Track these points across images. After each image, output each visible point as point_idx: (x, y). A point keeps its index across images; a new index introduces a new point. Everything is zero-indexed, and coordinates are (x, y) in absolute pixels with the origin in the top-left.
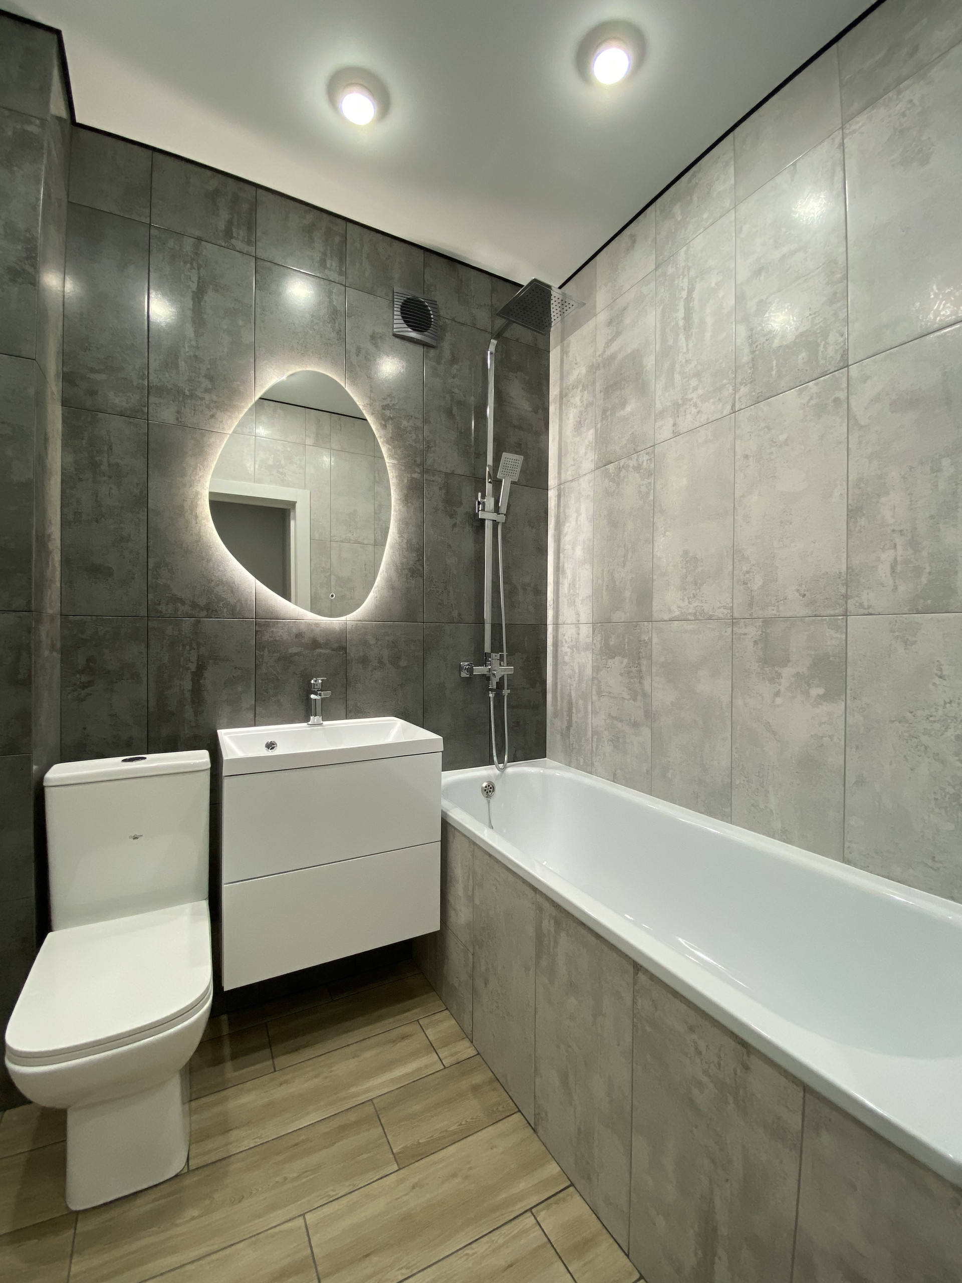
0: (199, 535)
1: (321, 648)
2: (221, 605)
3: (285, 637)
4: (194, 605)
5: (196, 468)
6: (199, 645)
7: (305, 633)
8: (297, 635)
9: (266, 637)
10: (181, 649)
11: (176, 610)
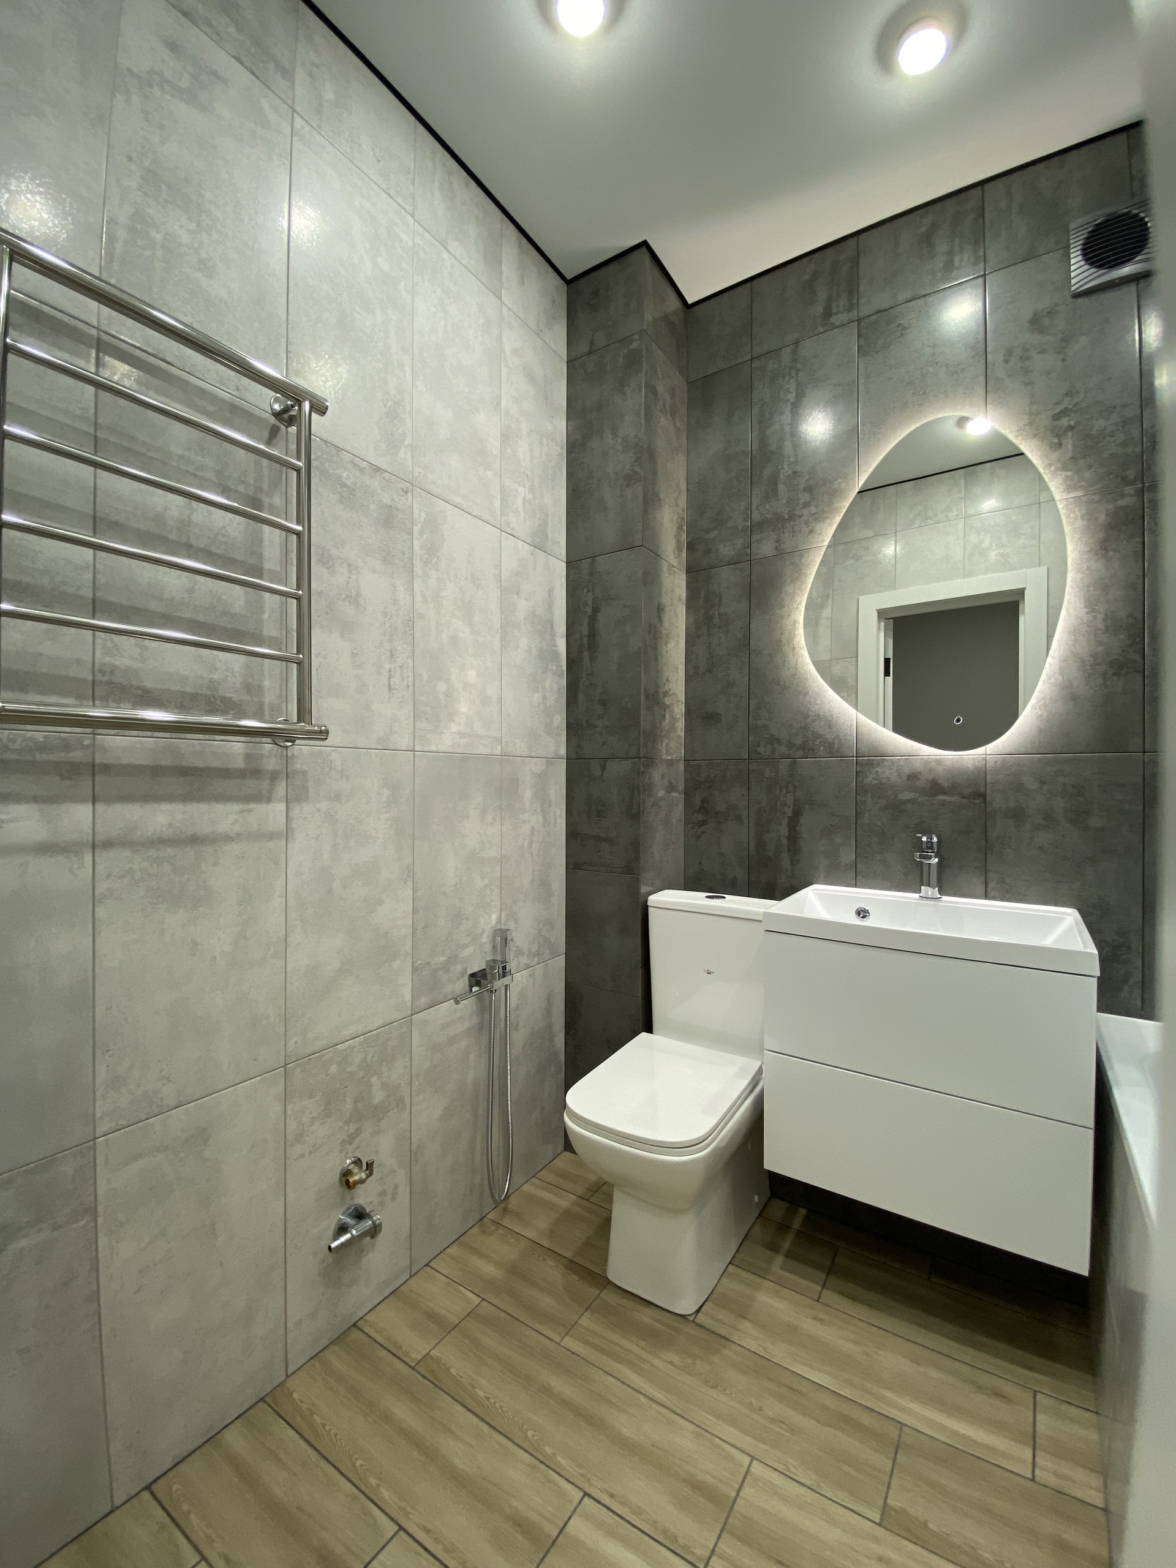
0: (796, 668)
1: (945, 793)
2: (817, 743)
3: (894, 778)
4: (791, 745)
5: (794, 596)
6: (795, 787)
7: (920, 773)
8: (909, 776)
9: (870, 779)
10: (777, 792)
11: (774, 751)
